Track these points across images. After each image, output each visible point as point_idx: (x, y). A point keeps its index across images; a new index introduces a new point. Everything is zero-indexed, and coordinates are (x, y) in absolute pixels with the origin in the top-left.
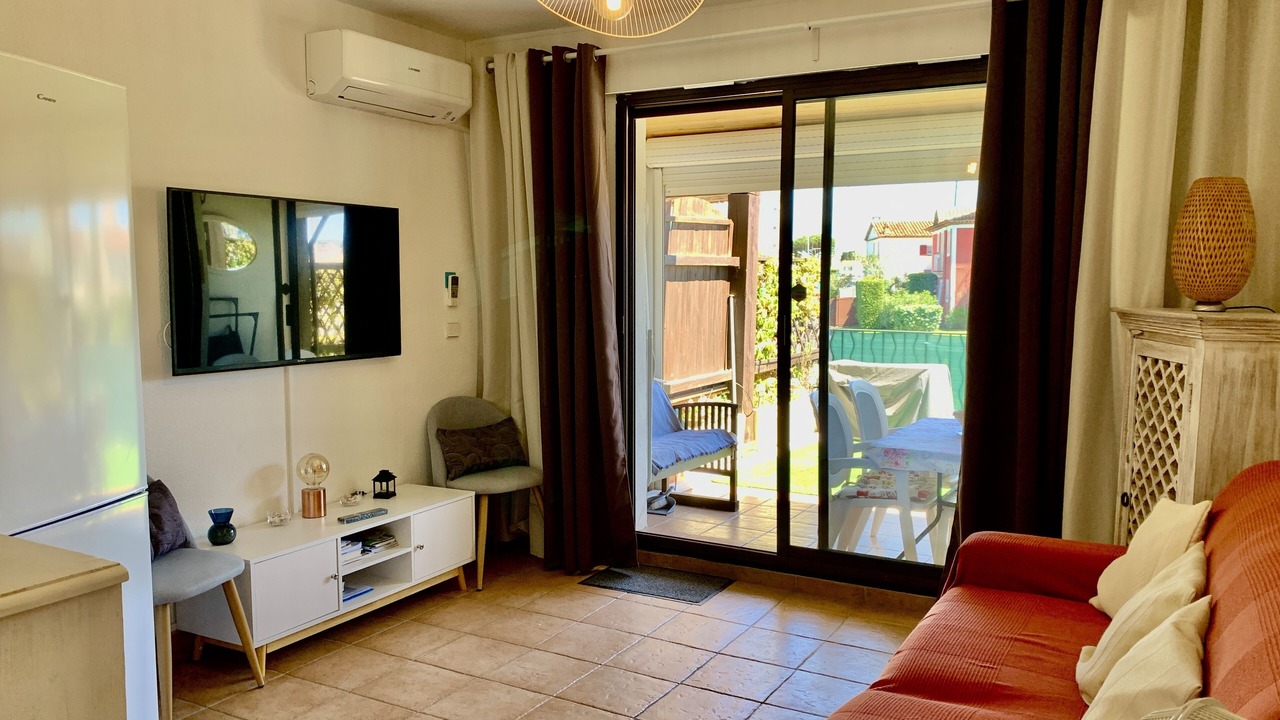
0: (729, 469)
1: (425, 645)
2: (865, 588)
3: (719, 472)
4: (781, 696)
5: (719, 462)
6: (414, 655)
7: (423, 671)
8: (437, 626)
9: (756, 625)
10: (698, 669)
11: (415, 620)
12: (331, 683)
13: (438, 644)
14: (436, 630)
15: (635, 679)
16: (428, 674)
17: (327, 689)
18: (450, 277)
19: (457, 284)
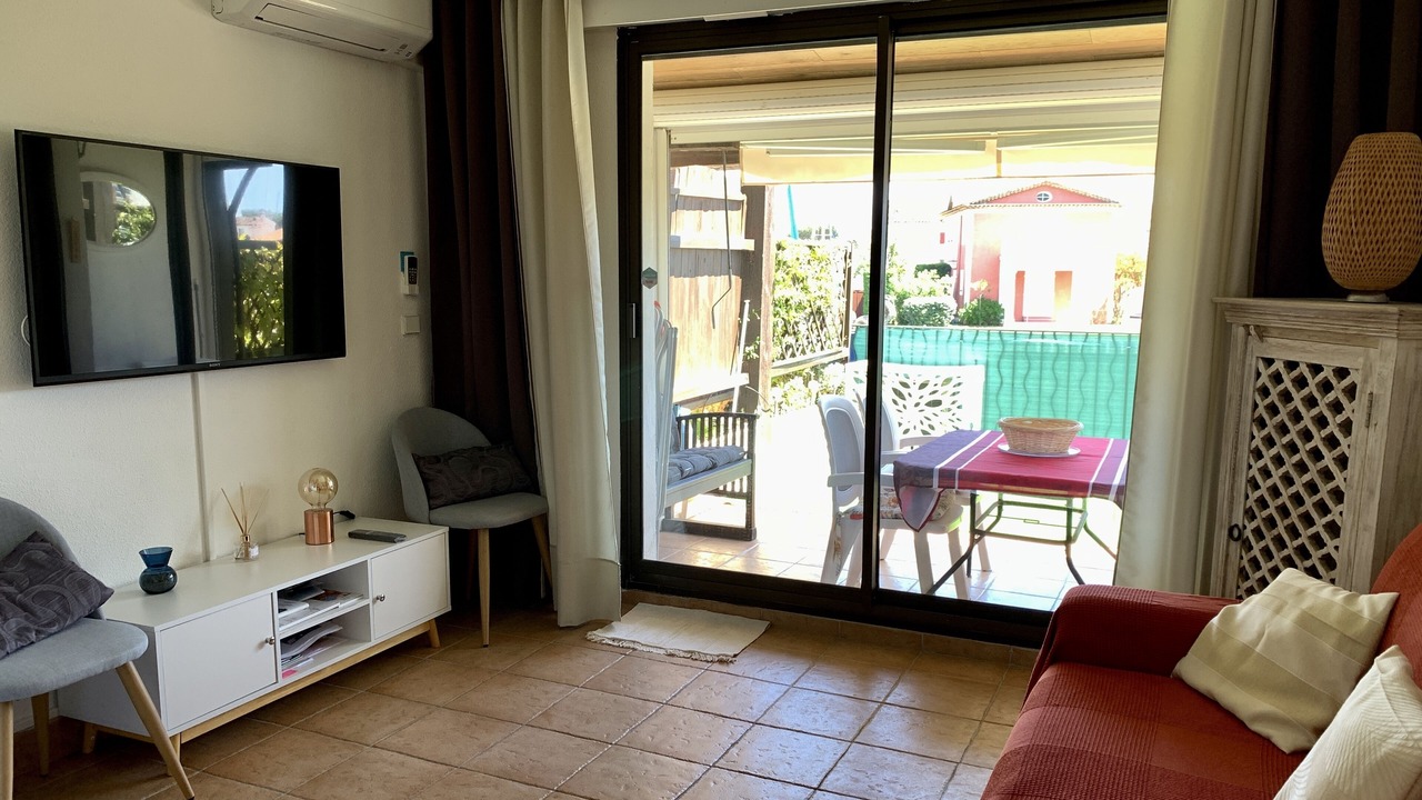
0: (745, 491)
1: (387, 724)
2: (922, 634)
3: (733, 495)
4: (838, 780)
5: (733, 483)
6: (372, 739)
7: (385, 761)
8: (399, 697)
9: (797, 685)
10: (733, 745)
11: (372, 691)
12: (263, 782)
13: (403, 722)
14: (398, 704)
15: (655, 761)
16: (391, 764)
17: (257, 789)
18: (406, 258)
19: (415, 267)
